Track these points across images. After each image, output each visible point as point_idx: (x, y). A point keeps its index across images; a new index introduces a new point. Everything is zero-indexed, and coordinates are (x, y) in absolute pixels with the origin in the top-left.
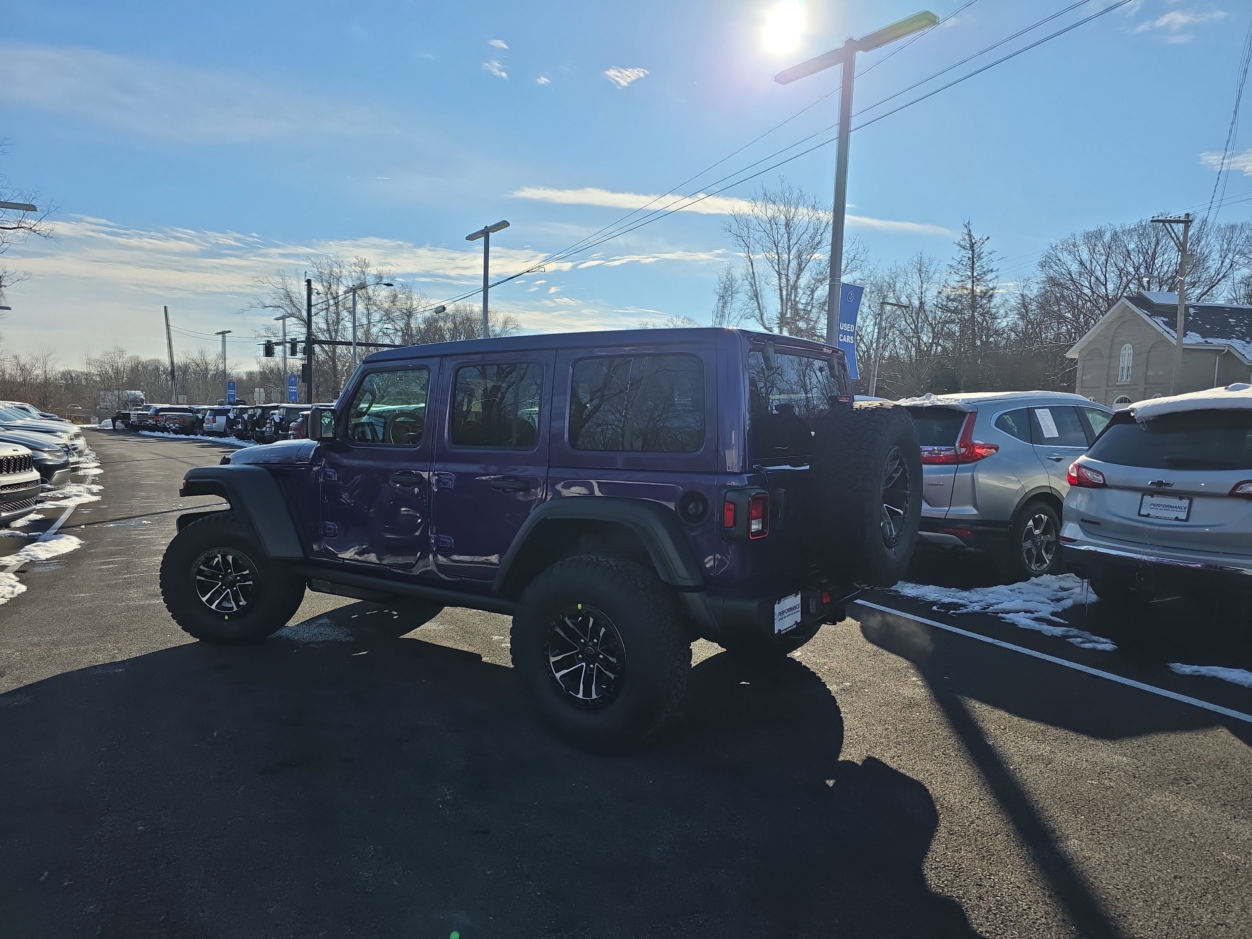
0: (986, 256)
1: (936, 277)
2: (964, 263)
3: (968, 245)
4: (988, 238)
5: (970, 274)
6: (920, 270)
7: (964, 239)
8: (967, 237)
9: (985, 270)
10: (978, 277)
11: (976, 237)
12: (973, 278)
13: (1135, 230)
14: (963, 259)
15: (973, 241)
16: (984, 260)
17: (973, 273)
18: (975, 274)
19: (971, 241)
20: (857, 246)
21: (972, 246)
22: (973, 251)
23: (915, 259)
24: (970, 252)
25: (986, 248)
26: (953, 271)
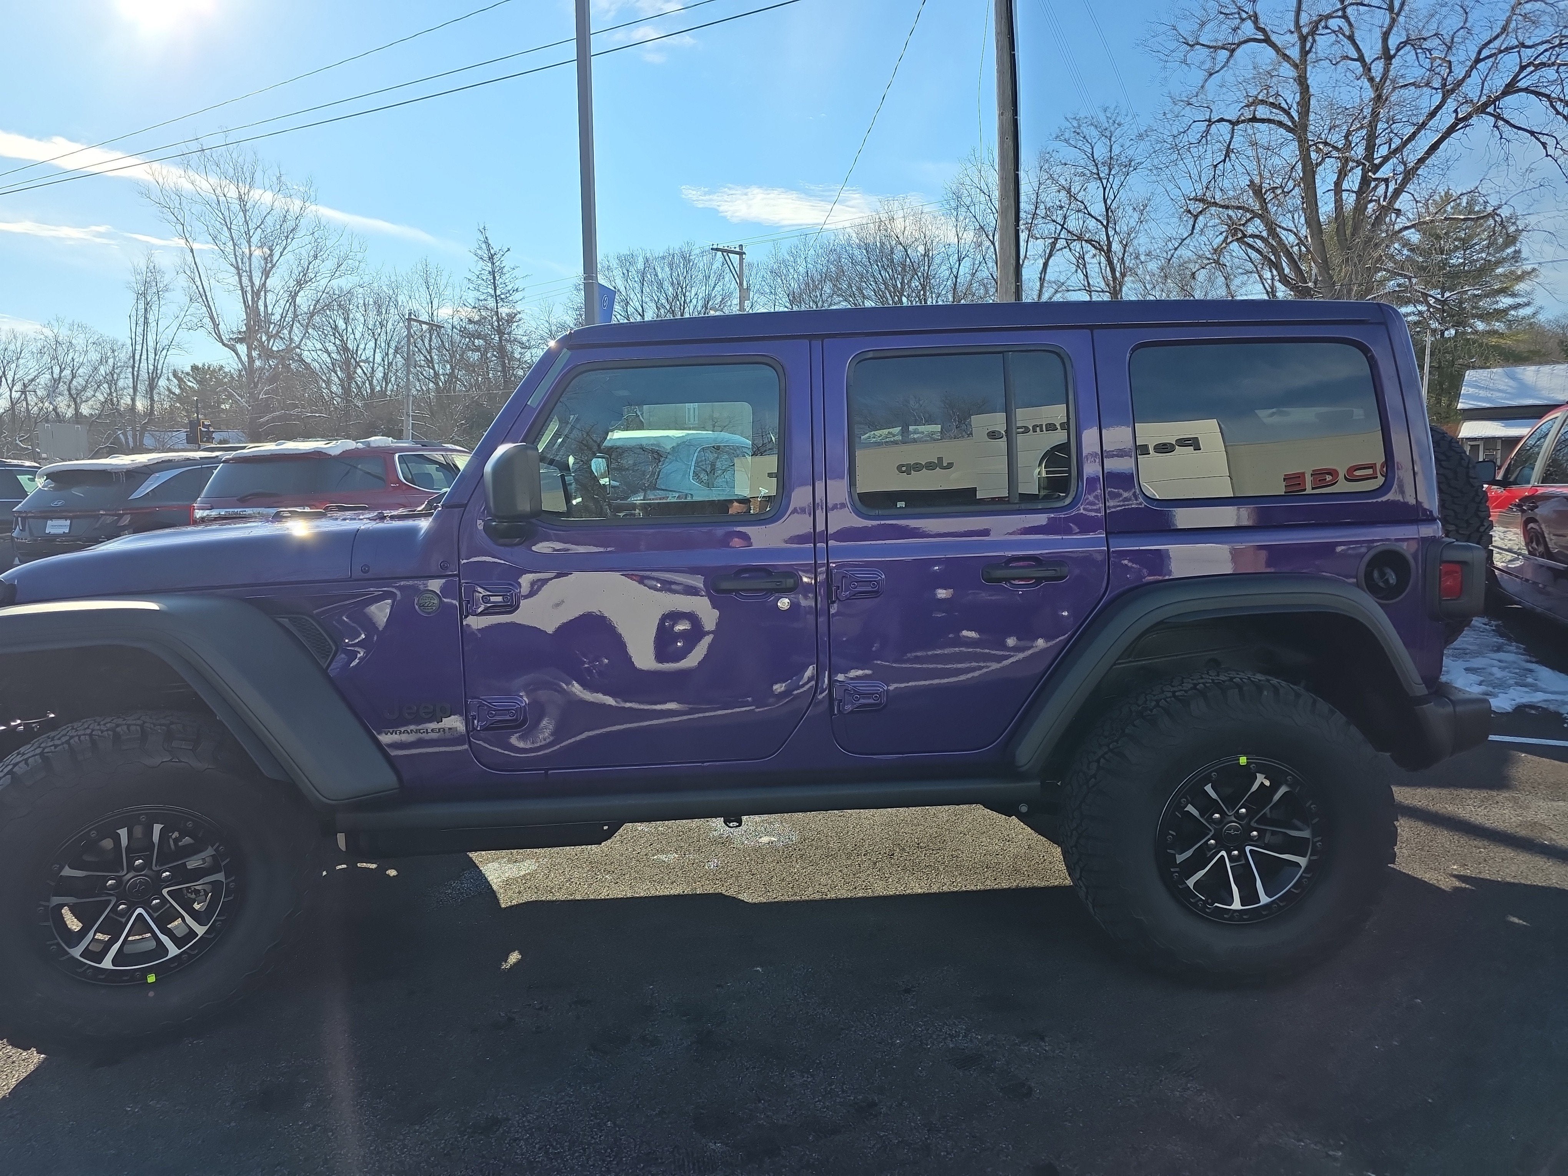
0: (509, 272)
1: (448, 292)
2: (484, 278)
3: (485, 255)
4: (509, 250)
5: (493, 292)
6: (427, 283)
7: (480, 248)
8: (484, 246)
9: (509, 288)
10: (503, 296)
11: (495, 248)
12: (496, 296)
13: (663, 258)
14: (483, 272)
15: (492, 252)
16: (507, 275)
17: (495, 292)
18: (498, 293)
19: (489, 250)
20: (350, 241)
21: (491, 258)
22: (493, 264)
23: (420, 267)
24: (490, 265)
25: (507, 262)
26: (471, 286)
